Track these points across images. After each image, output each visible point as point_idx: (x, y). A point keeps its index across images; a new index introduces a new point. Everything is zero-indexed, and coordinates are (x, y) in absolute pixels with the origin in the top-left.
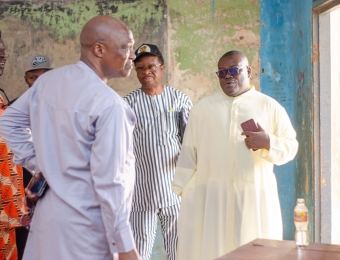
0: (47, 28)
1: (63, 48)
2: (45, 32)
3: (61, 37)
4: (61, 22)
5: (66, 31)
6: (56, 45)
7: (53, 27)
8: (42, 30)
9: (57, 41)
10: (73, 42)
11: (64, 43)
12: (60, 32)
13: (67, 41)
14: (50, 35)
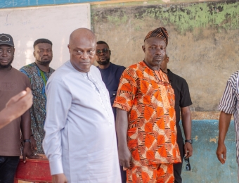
0: (172, 24)
1: (184, 38)
2: (172, 27)
3: (182, 30)
4: (183, 20)
5: (186, 26)
6: (179, 36)
7: (177, 23)
8: (169, 25)
9: (179, 33)
10: (191, 34)
11: (185, 34)
12: (182, 27)
13: (187, 33)
14: (174, 29)
